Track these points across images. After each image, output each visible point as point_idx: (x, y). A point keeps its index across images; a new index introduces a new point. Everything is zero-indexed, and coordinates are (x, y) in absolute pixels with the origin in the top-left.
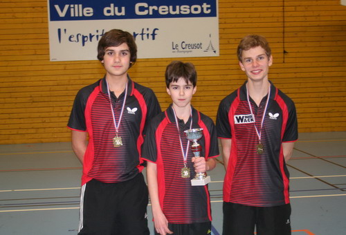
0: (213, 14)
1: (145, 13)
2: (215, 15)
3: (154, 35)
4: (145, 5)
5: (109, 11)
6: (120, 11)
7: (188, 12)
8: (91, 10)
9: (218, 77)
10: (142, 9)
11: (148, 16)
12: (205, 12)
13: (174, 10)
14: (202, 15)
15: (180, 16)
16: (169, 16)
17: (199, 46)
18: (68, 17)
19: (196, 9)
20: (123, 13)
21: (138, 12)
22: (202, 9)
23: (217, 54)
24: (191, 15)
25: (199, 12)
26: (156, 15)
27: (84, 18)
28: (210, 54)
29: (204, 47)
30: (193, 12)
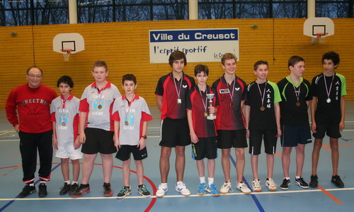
0: (236, 39)
1: (200, 38)
3: (204, 50)
4: (200, 34)
5: (181, 37)
6: (187, 37)
8: (172, 36)
10: (198, 36)
11: (201, 40)
12: (232, 37)
13: (215, 36)
14: (230, 39)
15: (219, 39)
16: (213, 40)
18: (160, 40)
19: (227, 36)
20: (188, 38)
21: (196, 38)
23: (238, 60)
24: (224, 39)
25: (229, 37)
26: (206, 39)
27: (168, 41)
30: (226, 38)
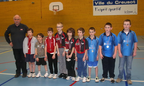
0: (136, 3)
1: (118, 3)
2: (137, 4)
3: (120, 9)
5: (108, 3)
6: (111, 3)
7: (129, 3)
8: (104, 3)
9: (137, 20)
10: (117, 2)
11: (118, 4)
12: (134, 3)
13: (125, 2)
14: (133, 4)
15: (127, 4)
16: (124, 4)
17: (132, 12)
18: (98, 5)
19: (131, 2)
20: (112, 3)
21: (116, 3)
22: (133, 2)
23: (137, 14)
24: (130, 4)
25: (132, 3)
26: (121, 4)
27: (102, 5)
28: (135, 14)
29: (133, 12)
30: (131, 3)
